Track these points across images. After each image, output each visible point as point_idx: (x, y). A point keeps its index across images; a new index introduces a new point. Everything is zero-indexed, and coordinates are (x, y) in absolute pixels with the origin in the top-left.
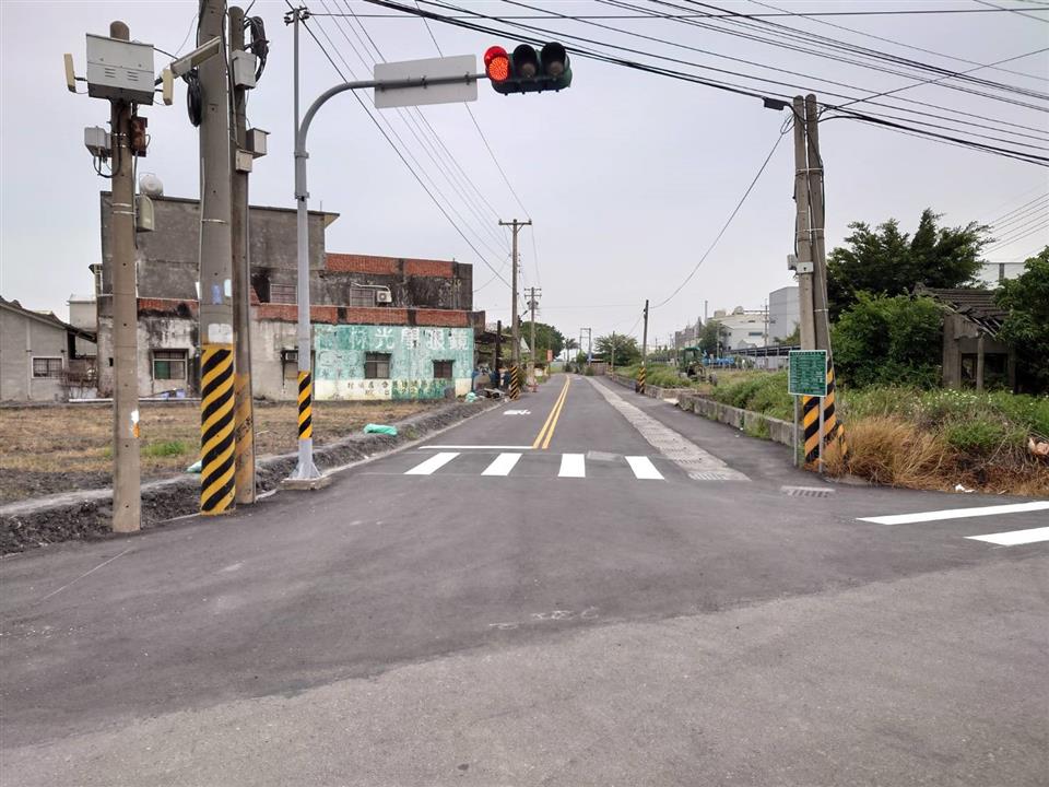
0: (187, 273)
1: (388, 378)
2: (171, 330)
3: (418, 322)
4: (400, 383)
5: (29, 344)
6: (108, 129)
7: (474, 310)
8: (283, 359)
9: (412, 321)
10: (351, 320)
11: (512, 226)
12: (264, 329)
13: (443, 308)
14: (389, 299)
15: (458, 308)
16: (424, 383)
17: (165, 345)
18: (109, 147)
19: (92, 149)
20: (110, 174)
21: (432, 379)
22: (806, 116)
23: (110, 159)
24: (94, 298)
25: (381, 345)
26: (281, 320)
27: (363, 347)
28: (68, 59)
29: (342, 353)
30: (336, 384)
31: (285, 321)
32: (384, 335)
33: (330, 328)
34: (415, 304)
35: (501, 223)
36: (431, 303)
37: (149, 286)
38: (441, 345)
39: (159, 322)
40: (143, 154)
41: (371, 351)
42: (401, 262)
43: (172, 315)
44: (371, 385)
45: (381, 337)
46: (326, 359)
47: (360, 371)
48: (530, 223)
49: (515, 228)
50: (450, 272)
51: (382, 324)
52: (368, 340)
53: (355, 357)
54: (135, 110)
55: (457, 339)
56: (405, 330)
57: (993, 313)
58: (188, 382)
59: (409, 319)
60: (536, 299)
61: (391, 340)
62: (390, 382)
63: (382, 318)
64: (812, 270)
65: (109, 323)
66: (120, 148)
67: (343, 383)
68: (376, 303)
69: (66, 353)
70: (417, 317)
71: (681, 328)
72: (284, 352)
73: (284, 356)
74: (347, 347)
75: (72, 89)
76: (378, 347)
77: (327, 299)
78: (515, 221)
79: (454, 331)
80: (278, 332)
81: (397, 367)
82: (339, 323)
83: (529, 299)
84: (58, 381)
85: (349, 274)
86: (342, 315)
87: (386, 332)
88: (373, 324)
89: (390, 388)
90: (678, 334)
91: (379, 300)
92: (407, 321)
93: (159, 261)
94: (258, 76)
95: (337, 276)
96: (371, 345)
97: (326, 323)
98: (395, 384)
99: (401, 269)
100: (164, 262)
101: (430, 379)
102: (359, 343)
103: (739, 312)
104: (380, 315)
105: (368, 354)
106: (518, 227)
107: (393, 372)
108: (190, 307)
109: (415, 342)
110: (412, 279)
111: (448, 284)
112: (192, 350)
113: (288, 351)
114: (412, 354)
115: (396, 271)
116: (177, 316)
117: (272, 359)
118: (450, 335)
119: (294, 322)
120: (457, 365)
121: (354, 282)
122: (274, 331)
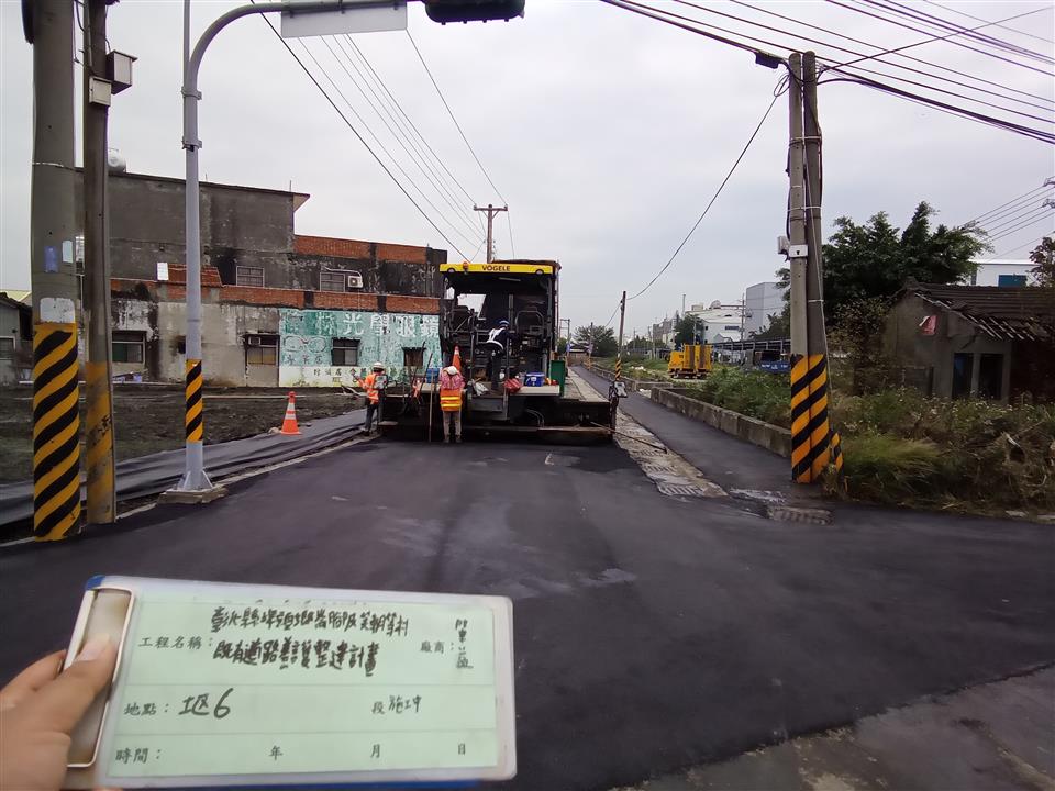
0: (149, 253)
1: (356, 365)
2: (128, 311)
3: (388, 308)
4: (368, 370)
7: (447, 297)
8: (246, 344)
9: (382, 308)
10: (318, 305)
11: (487, 212)
12: (226, 312)
13: (416, 294)
14: (360, 285)
15: (431, 295)
16: (393, 371)
17: (122, 327)
21: (401, 368)
22: (803, 77)
25: (349, 330)
26: (244, 303)
27: (330, 333)
29: (308, 338)
30: (302, 370)
31: (249, 305)
32: (353, 321)
33: (296, 312)
34: (387, 291)
35: (476, 209)
36: (405, 290)
38: (411, 333)
39: (118, 303)
41: (339, 336)
42: (373, 246)
43: (130, 296)
44: (339, 372)
45: (349, 323)
46: (290, 344)
47: (327, 357)
48: (506, 209)
49: (490, 215)
50: (424, 258)
51: (350, 310)
52: (336, 326)
53: (321, 343)
55: (428, 326)
56: (374, 316)
58: (146, 366)
59: (379, 305)
61: (359, 326)
62: (358, 369)
63: (352, 304)
64: (806, 254)
67: (309, 370)
68: (347, 287)
69: (18, 334)
70: (387, 304)
71: (660, 322)
72: (247, 336)
73: (247, 340)
74: (314, 332)
76: (346, 334)
77: (295, 283)
78: (490, 206)
79: (425, 318)
80: (240, 315)
81: (365, 353)
82: (306, 307)
84: (9, 362)
85: (319, 258)
86: (308, 301)
87: (354, 317)
88: (341, 310)
90: (656, 327)
91: (349, 285)
92: (376, 307)
93: (121, 240)
95: (306, 259)
96: (339, 331)
97: (292, 307)
98: (363, 371)
99: (373, 253)
100: (124, 241)
101: (399, 367)
102: (325, 329)
103: (716, 307)
104: (349, 300)
105: (336, 341)
106: (494, 212)
107: (362, 360)
108: (150, 288)
109: (384, 329)
110: (384, 264)
111: (421, 271)
112: (150, 332)
113: (252, 335)
114: (381, 341)
115: (367, 255)
116: (135, 297)
117: (234, 343)
118: (422, 322)
119: (258, 306)
120: (428, 353)
121: (324, 266)
122: (237, 314)
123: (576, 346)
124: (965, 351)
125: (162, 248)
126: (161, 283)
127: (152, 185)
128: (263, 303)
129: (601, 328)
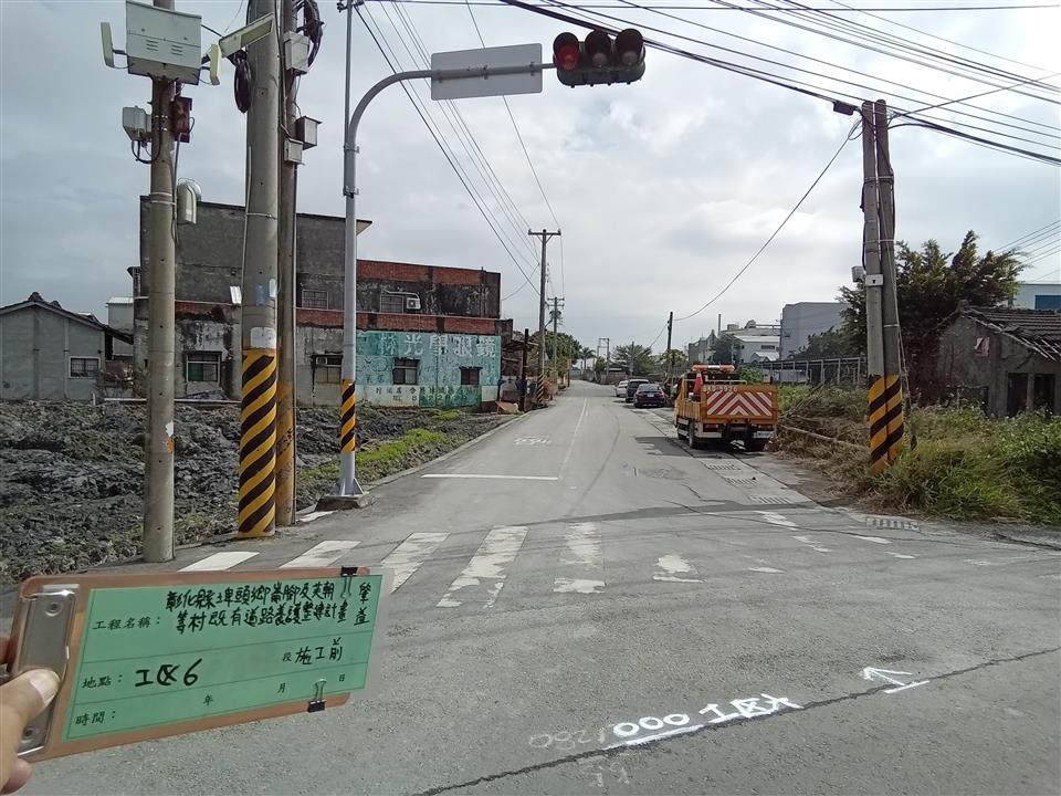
0: (222, 277)
1: (416, 384)
2: (205, 333)
3: (446, 329)
4: (427, 390)
5: (67, 343)
6: (149, 110)
7: (502, 318)
8: (313, 363)
9: (440, 329)
10: (380, 326)
11: (541, 237)
13: (470, 315)
14: (418, 306)
15: (484, 316)
16: (451, 390)
17: (199, 348)
18: (150, 130)
19: (131, 132)
20: (150, 159)
21: (459, 386)
22: (876, 122)
23: (149, 144)
24: (132, 301)
25: (410, 350)
26: (312, 325)
27: (392, 353)
28: (105, 28)
29: (371, 358)
30: (365, 389)
31: (318, 326)
32: (413, 341)
33: (360, 333)
34: (443, 312)
35: (530, 233)
36: (460, 311)
37: (184, 290)
38: (468, 352)
39: (194, 325)
40: (186, 139)
41: (400, 356)
42: (430, 268)
43: (206, 318)
44: (399, 391)
45: (406, 343)
47: (388, 376)
48: (559, 234)
49: (544, 238)
50: (478, 280)
51: (411, 331)
52: (397, 346)
53: (383, 361)
54: (179, 89)
55: (485, 345)
56: (433, 337)
57: (1043, 333)
58: (220, 385)
59: (437, 325)
60: (559, 308)
61: (419, 346)
62: (417, 388)
63: (412, 325)
64: (881, 283)
65: (145, 324)
66: (161, 132)
67: (372, 389)
68: (406, 309)
69: (103, 354)
70: (446, 324)
71: (695, 340)
72: (314, 357)
73: (314, 360)
74: (376, 352)
75: (110, 63)
76: (406, 353)
78: (545, 230)
79: (481, 338)
80: (309, 336)
81: (424, 372)
82: (369, 329)
83: (552, 308)
84: (94, 381)
85: (380, 281)
86: (372, 321)
87: (415, 338)
88: (402, 330)
89: (417, 393)
90: (691, 346)
91: (408, 307)
92: (435, 328)
93: (195, 266)
94: (311, 60)
95: (368, 283)
96: (400, 351)
98: (423, 390)
99: (431, 277)
100: (199, 266)
101: (457, 385)
102: (387, 349)
103: (751, 325)
104: (409, 322)
105: (397, 360)
106: (548, 237)
107: (421, 378)
108: (224, 310)
109: (443, 349)
110: (440, 287)
111: (475, 293)
112: (225, 352)
113: (318, 356)
114: (440, 361)
115: (425, 278)
116: (211, 319)
117: (302, 363)
118: (478, 342)
119: (325, 327)
120: (484, 372)
121: (384, 288)
122: (306, 335)
123: (614, 365)
124: (1019, 371)
125: (234, 271)
126: (235, 307)
127: (225, 213)
128: (330, 324)
129: (639, 347)
